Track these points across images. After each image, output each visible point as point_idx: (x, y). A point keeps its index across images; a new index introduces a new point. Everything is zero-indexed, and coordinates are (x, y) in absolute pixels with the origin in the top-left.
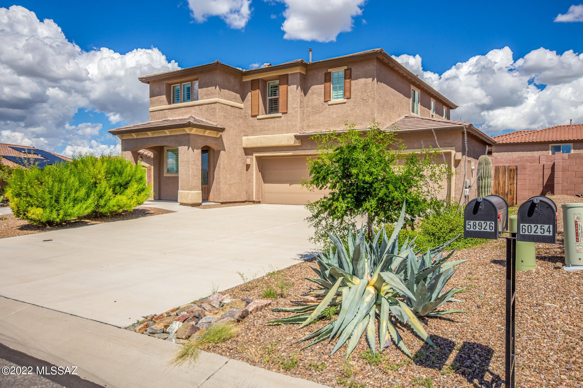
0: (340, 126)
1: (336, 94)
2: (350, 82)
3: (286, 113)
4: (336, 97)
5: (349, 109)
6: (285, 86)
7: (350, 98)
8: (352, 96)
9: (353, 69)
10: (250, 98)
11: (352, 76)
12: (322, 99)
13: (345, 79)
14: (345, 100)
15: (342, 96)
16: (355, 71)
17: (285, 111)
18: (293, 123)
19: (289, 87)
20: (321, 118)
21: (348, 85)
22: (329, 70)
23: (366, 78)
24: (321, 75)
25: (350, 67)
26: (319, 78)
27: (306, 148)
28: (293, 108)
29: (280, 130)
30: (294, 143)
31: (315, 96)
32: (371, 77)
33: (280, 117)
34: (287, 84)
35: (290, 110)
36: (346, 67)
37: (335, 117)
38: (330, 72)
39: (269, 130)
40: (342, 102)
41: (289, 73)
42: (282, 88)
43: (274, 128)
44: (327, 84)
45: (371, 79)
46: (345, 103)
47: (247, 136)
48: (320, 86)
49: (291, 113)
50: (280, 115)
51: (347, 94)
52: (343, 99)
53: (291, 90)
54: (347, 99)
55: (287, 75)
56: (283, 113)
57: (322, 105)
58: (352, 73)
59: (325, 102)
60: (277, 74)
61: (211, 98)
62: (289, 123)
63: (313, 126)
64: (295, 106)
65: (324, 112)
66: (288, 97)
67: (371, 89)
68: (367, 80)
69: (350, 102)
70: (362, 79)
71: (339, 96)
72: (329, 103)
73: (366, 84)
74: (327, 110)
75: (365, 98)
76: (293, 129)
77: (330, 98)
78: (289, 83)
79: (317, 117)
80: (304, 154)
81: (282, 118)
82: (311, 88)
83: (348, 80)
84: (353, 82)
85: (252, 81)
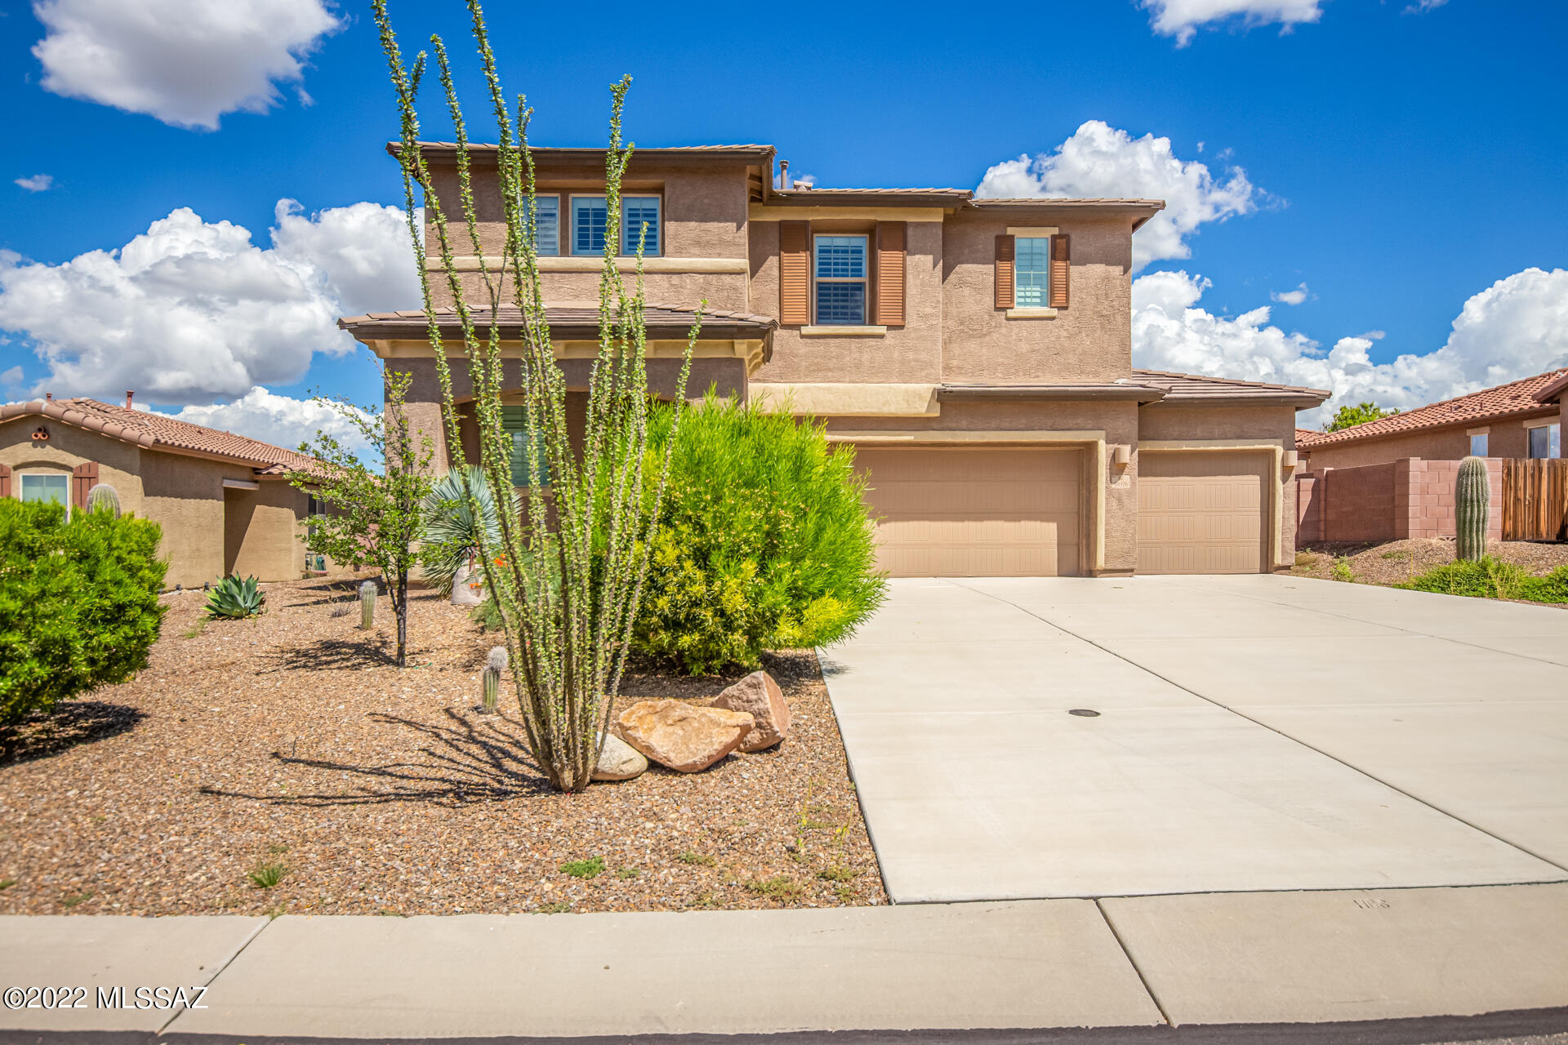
0: (1039, 374)
1: (1022, 294)
2: (1067, 269)
3: (902, 327)
4: (1022, 300)
5: (1065, 334)
6: (899, 254)
7: (1066, 308)
8: (1072, 304)
9: (1073, 237)
10: (776, 273)
11: (1072, 254)
12: (989, 301)
13: (1054, 257)
14: (1055, 312)
15: (1038, 300)
16: (1080, 242)
17: (899, 322)
18: (924, 356)
19: (908, 258)
20: (984, 351)
21: (1060, 275)
22: (1010, 231)
23: (1108, 263)
24: (986, 239)
25: (1065, 232)
26: (980, 247)
27: (954, 425)
28: (925, 317)
29: (880, 373)
30: (928, 411)
31: (967, 291)
32: (1119, 264)
33: (882, 336)
34: (904, 248)
35: (912, 321)
36: (1056, 231)
37: (1024, 351)
38: (1013, 236)
39: (841, 369)
40: (1046, 315)
41: (909, 220)
42: (888, 259)
43: (858, 366)
44: (1004, 266)
45: (1122, 268)
46: (1053, 318)
47: (764, 381)
48: (981, 266)
49: (916, 330)
50: (882, 330)
51: (1060, 297)
52: (1046, 309)
53: (916, 266)
54: (1060, 308)
55: (904, 225)
56: (890, 327)
57: (986, 317)
58: (1072, 247)
59: (997, 309)
60: (872, 217)
61: (719, 255)
62: (911, 355)
63: (961, 370)
64: (929, 310)
65: (995, 336)
66: (908, 285)
67: (1120, 293)
68: (1110, 268)
69: (1068, 319)
70: (1098, 265)
71: (1028, 300)
72: (1010, 313)
73: (1107, 279)
74: (1004, 331)
75: (1105, 313)
76: (923, 374)
77: (1012, 301)
78: (910, 245)
79: (972, 345)
80: (950, 440)
81: (888, 341)
82: (957, 269)
83: (1060, 264)
84: (1074, 269)
85: (780, 223)
